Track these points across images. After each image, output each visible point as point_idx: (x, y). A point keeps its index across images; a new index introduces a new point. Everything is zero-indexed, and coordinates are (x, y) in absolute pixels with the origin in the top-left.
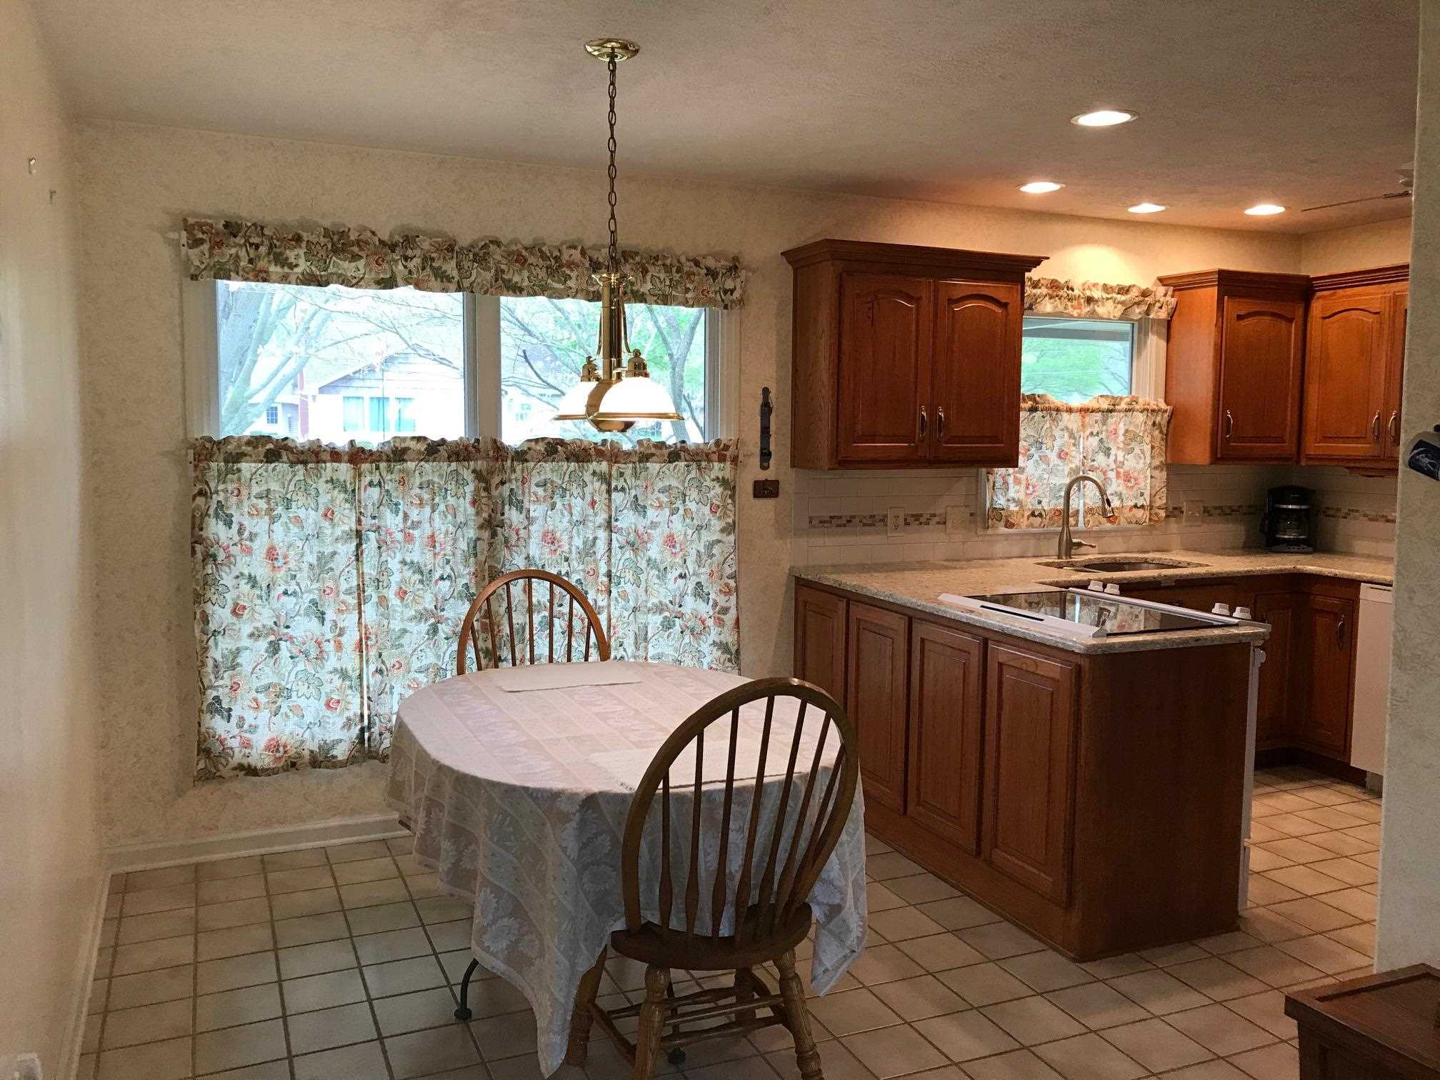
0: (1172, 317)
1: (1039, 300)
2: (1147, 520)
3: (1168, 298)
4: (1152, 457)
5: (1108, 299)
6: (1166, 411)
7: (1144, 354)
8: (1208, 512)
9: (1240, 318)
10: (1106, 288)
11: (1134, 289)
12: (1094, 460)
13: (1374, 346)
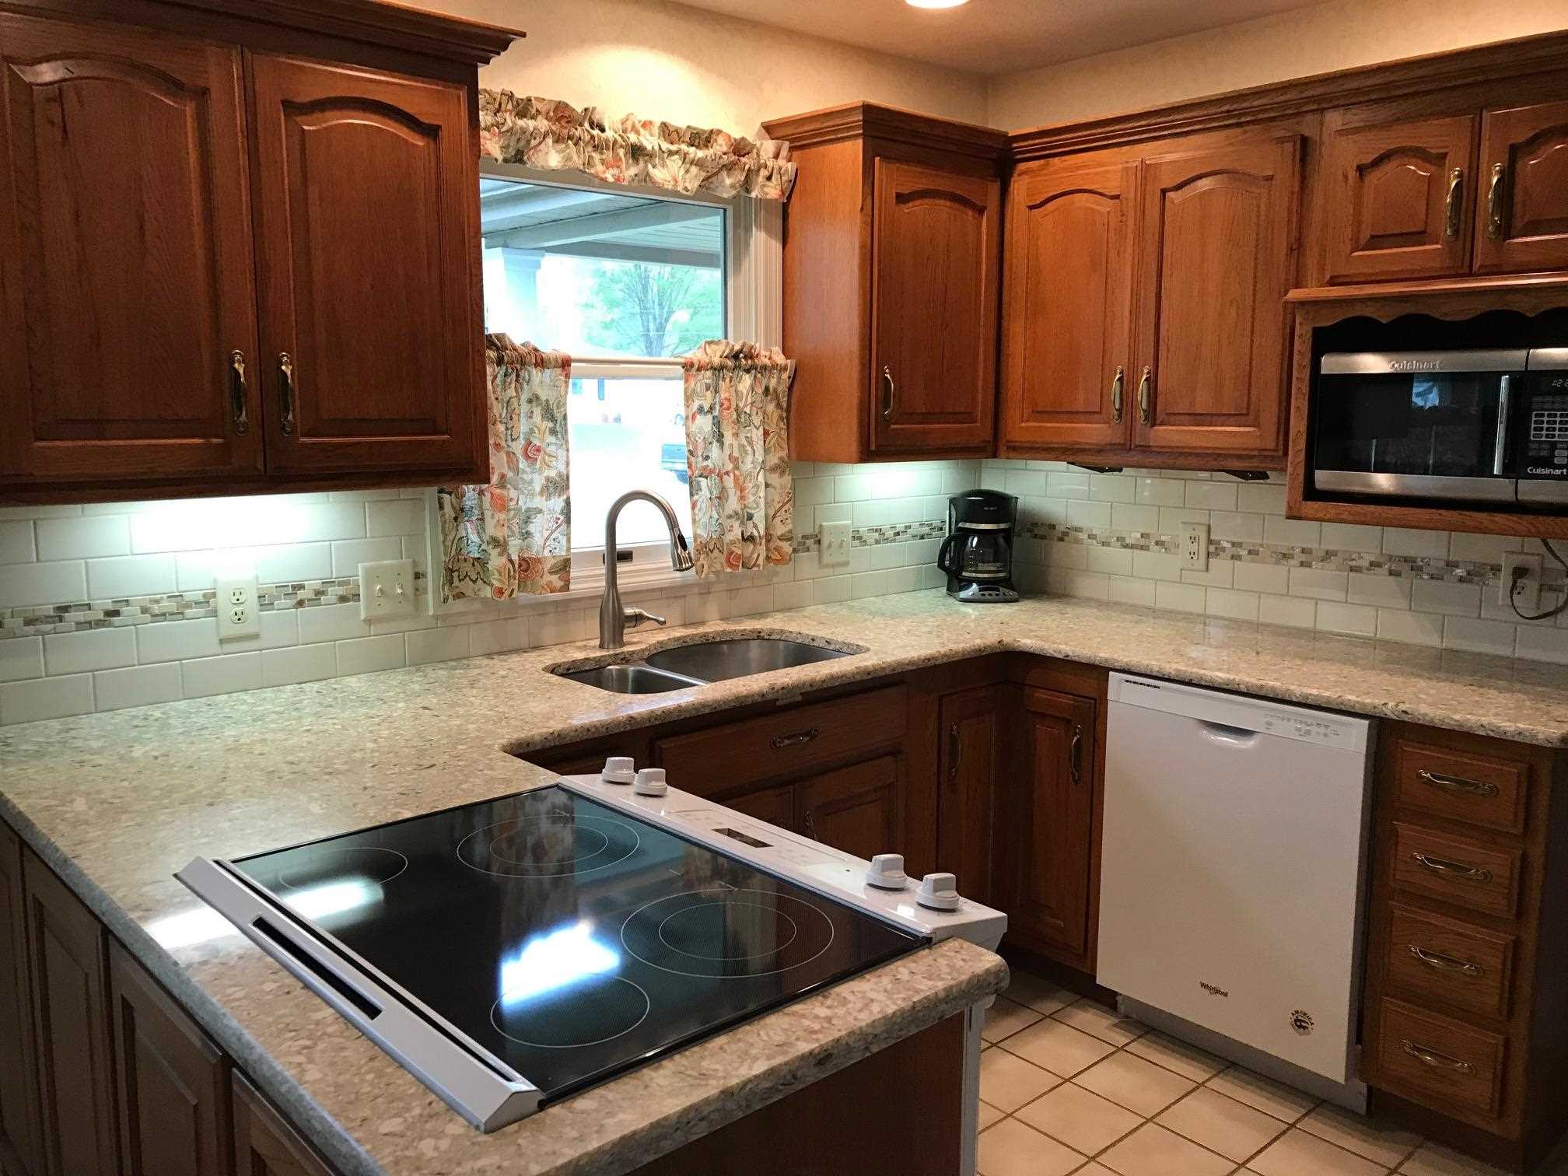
0: (789, 197)
1: (533, 143)
2: (761, 561)
3: (781, 162)
4: (766, 451)
5: (671, 153)
6: (785, 368)
7: (745, 266)
8: (860, 538)
9: (901, 198)
10: (666, 131)
11: (721, 140)
12: (707, 458)
13: (1113, 255)
